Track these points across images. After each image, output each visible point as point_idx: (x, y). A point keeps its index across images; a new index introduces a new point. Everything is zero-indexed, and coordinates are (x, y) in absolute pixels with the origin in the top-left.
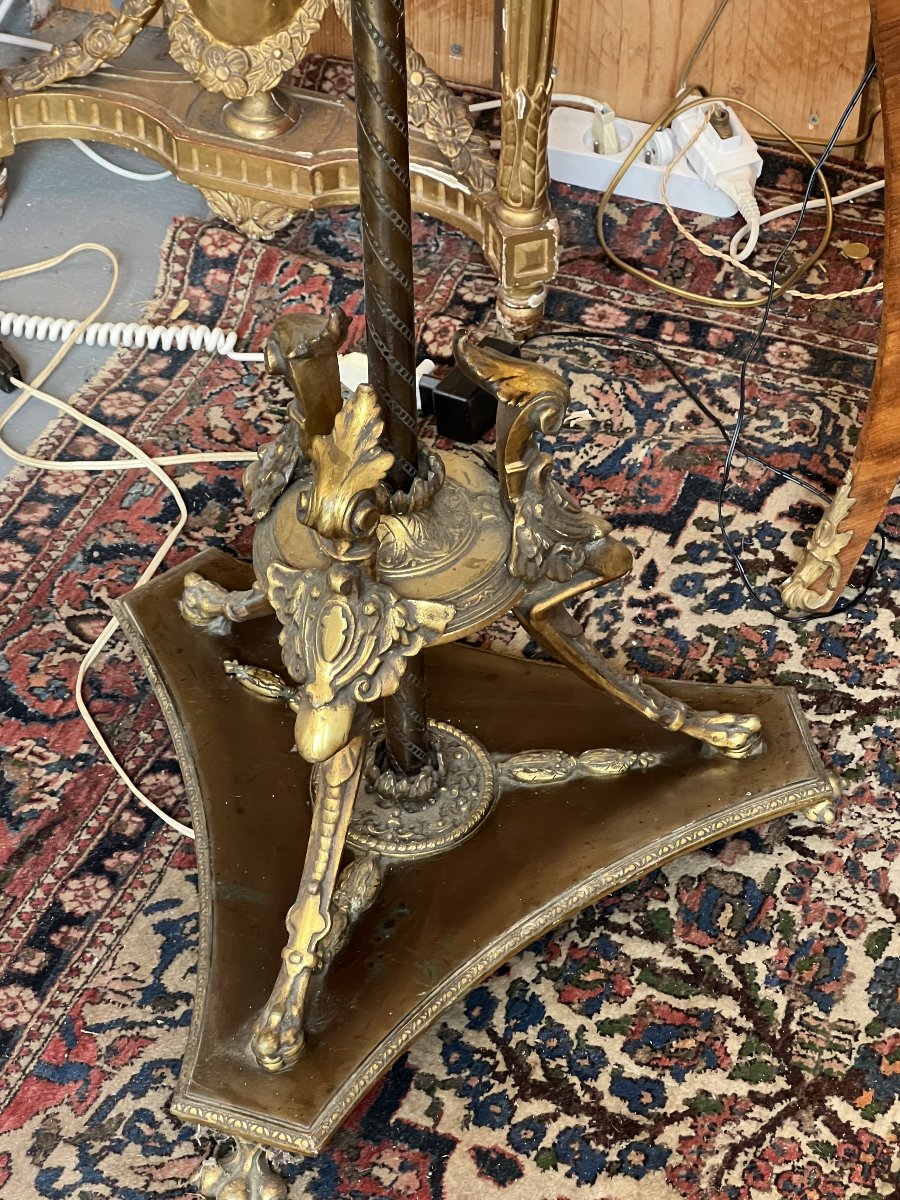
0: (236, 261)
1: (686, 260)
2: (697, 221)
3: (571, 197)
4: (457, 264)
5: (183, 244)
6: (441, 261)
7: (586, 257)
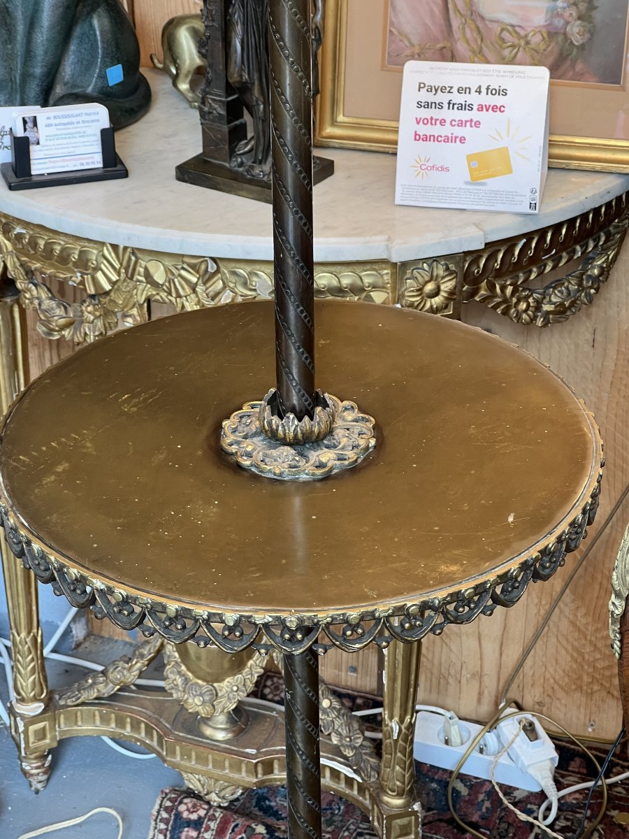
0: (203, 823)
1: (509, 824)
2: (516, 793)
3: (430, 773)
4: (353, 823)
5: (167, 810)
6: (341, 821)
7: (440, 820)
